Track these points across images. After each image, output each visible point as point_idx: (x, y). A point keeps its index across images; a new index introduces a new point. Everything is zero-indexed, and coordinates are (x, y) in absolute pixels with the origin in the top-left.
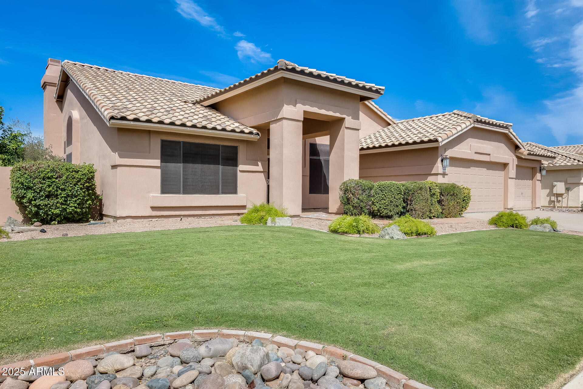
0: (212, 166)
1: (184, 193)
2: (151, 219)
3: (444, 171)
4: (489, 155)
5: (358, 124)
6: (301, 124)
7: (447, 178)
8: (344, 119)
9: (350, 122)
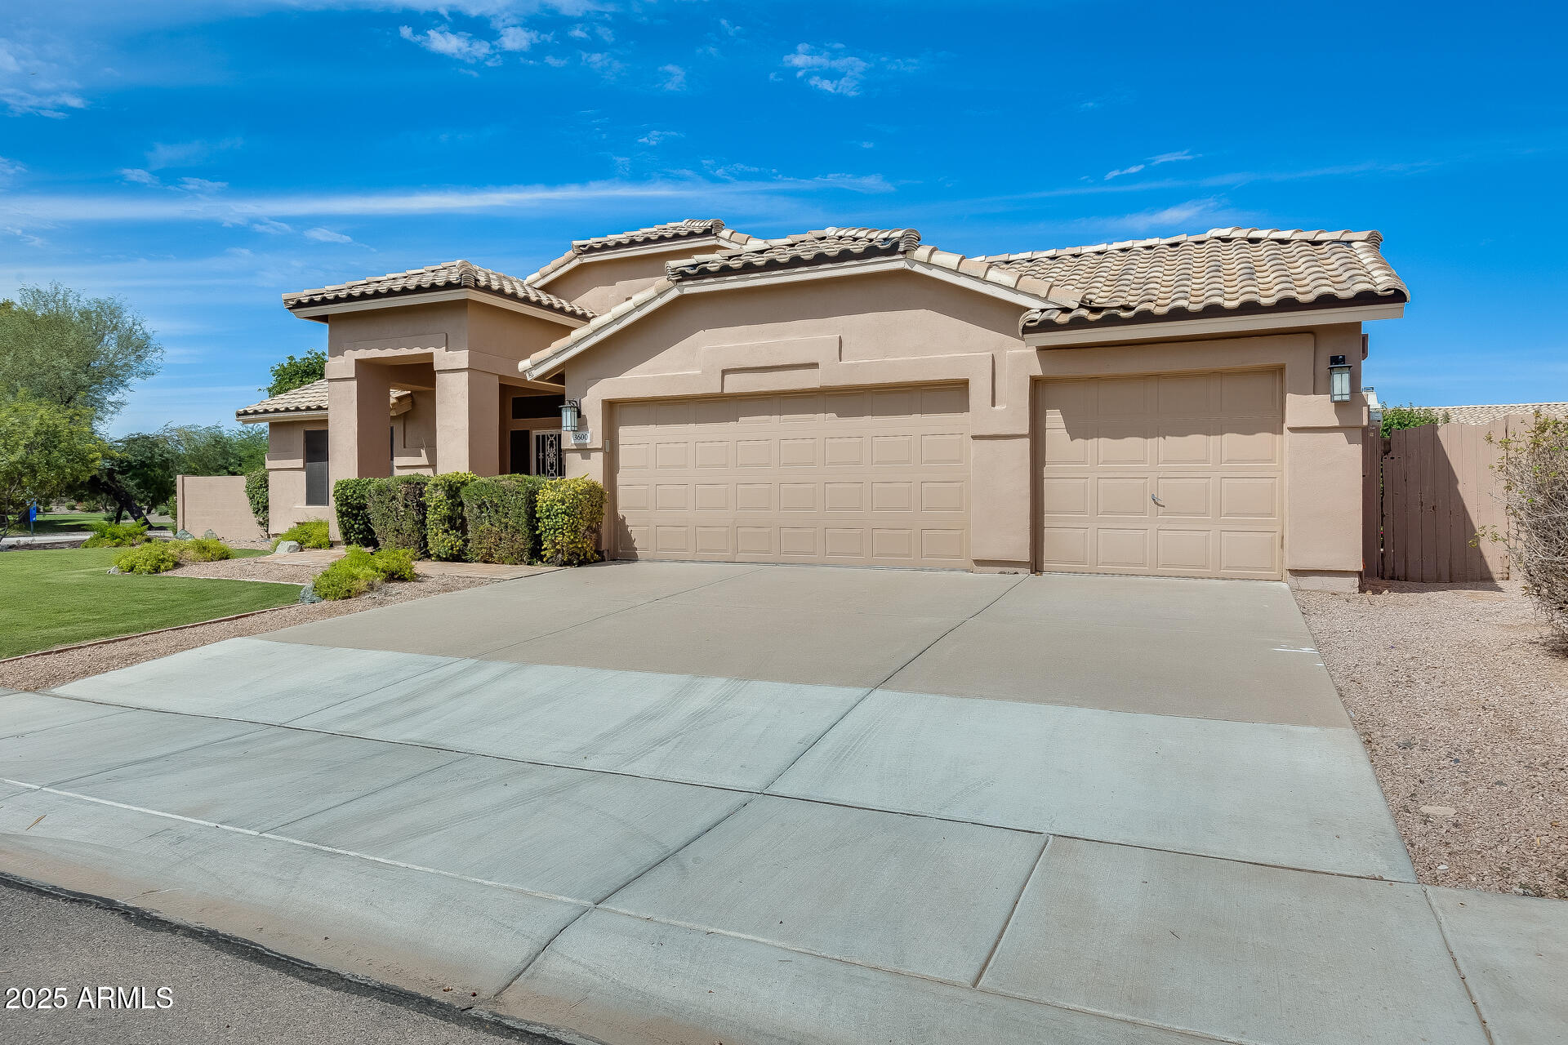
3: (578, 442)
4: (815, 365)
5: (461, 358)
6: (355, 383)
7: (598, 459)
8: (431, 355)
9: (443, 358)
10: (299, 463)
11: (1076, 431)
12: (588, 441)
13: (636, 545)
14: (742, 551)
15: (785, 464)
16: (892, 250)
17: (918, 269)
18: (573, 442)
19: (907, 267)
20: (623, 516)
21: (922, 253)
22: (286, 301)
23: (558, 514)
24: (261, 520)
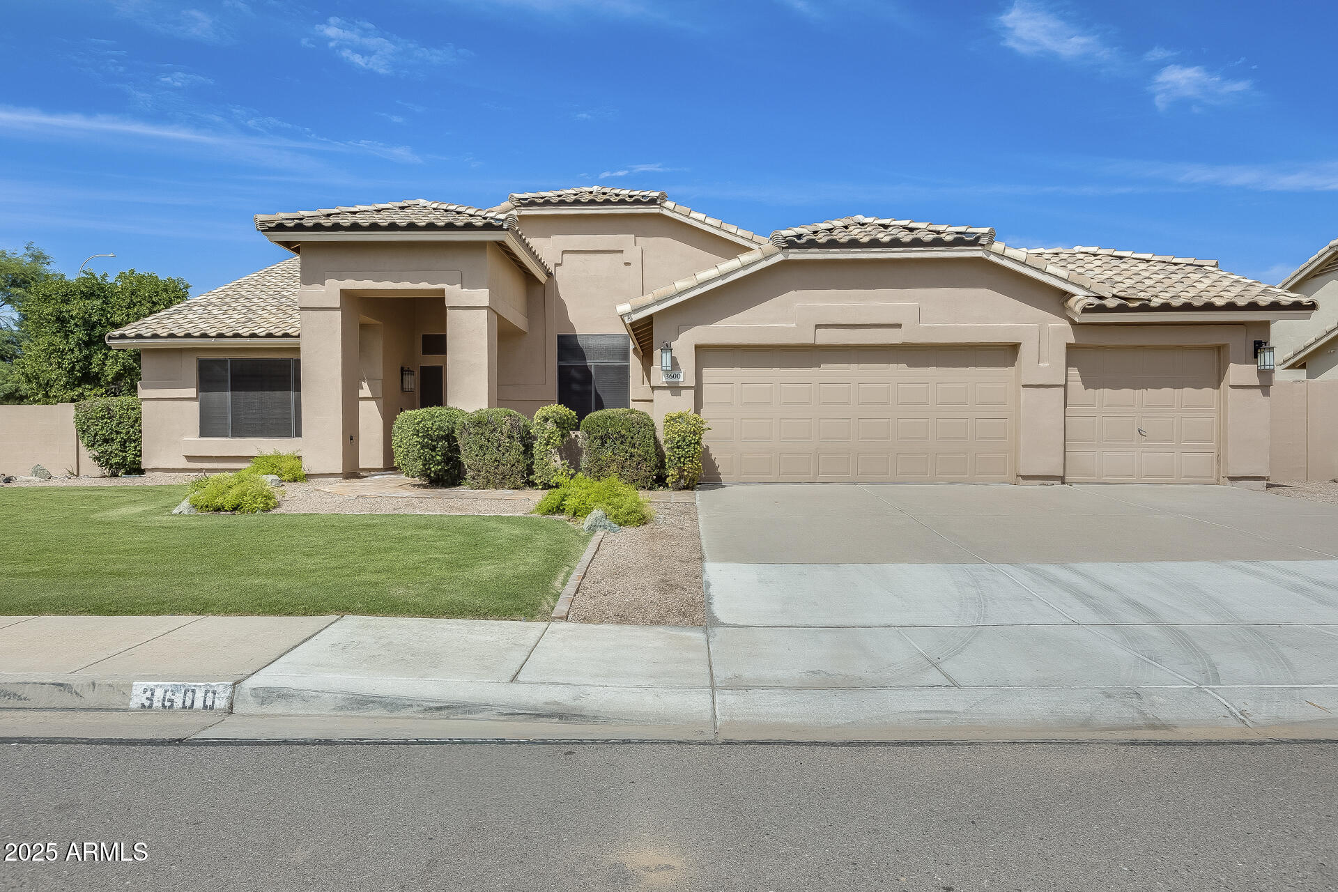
0: (278, 394)
1: (233, 436)
2: (188, 474)
3: (669, 380)
4: (899, 326)
5: (482, 296)
6: (339, 313)
7: (689, 395)
8: (443, 290)
9: (455, 294)
10: (192, 392)
11: (1089, 383)
12: (681, 380)
13: (719, 470)
14: (823, 474)
15: (862, 403)
16: (975, 242)
17: (993, 258)
18: (664, 380)
19: (984, 256)
20: (707, 446)
21: (998, 246)
22: (262, 222)
23: (691, 443)
24: (97, 454)
